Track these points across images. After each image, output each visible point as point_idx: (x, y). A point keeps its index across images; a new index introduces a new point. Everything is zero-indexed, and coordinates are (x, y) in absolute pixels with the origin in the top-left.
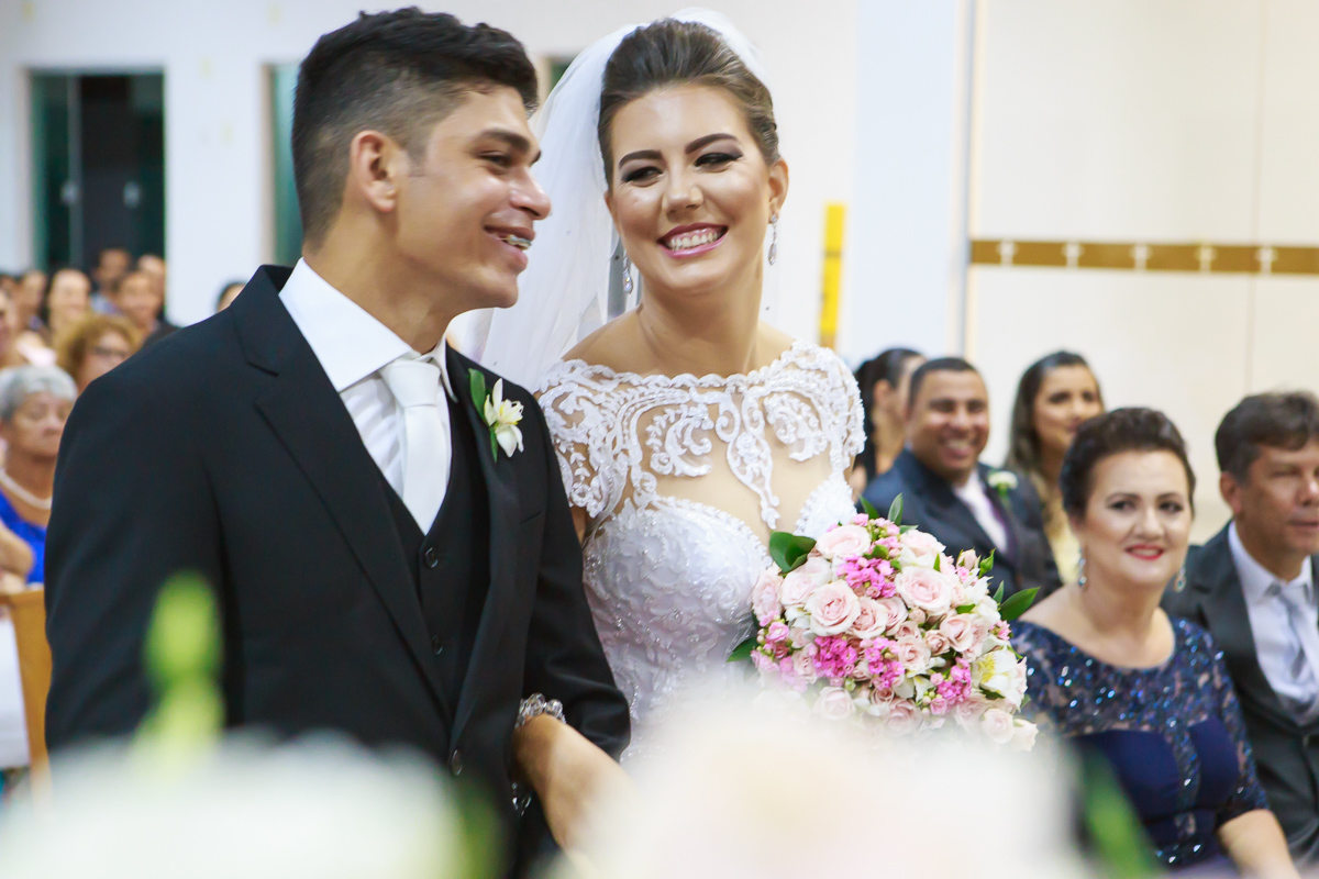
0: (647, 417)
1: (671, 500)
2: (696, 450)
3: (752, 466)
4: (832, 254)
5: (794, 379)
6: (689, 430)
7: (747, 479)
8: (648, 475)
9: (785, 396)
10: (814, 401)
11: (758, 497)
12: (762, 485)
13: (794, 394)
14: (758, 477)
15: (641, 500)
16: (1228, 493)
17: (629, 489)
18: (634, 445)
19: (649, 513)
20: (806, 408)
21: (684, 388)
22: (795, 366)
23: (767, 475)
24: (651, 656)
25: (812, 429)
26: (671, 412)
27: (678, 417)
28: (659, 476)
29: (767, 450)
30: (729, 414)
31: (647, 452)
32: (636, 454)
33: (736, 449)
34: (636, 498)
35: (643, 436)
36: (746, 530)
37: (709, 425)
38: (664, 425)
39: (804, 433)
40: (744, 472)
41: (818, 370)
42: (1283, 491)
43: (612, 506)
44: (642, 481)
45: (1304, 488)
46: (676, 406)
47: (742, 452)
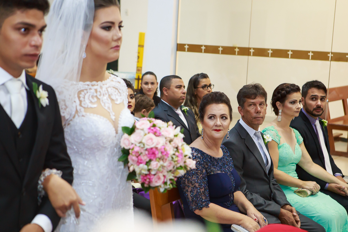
0: (80, 92)
1: (88, 114)
2: (93, 101)
3: (107, 105)
4: (141, 46)
5: (114, 84)
6: (90, 96)
7: (106, 108)
8: (81, 108)
9: (112, 88)
10: (119, 89)
11: (109, 112)
12: (110, 109)
13: (114, 87)
14: (109, 108)
15: (80, 114)
16: (240, 111)
17: (77, 111)
18: (77, 100)
19: (83, 117)
20: (117, 91)
21: (88, 85)
22: (112, 81)
23: (111, 107)
24: (84, 156)
25: (119, 96)
26: (85, 91)
27: (87, 92)
28: (84, 108)
29: (110, 101)
30: (100, 92)
31: (81, 101)
32: (78, 102)
33: (102, 101)
34: (79, 114)
35: (79, 97)
36: (108, 121)
37: (95, 94)
38: (84, 94)
39: (117, 97)
40: (105, 106)
41: (118, 82)
42: (252, 109)
43: (72, 116)
44: (80, 109)
45: (256, 109)
46: (86, 90)
47: (104, 101)
